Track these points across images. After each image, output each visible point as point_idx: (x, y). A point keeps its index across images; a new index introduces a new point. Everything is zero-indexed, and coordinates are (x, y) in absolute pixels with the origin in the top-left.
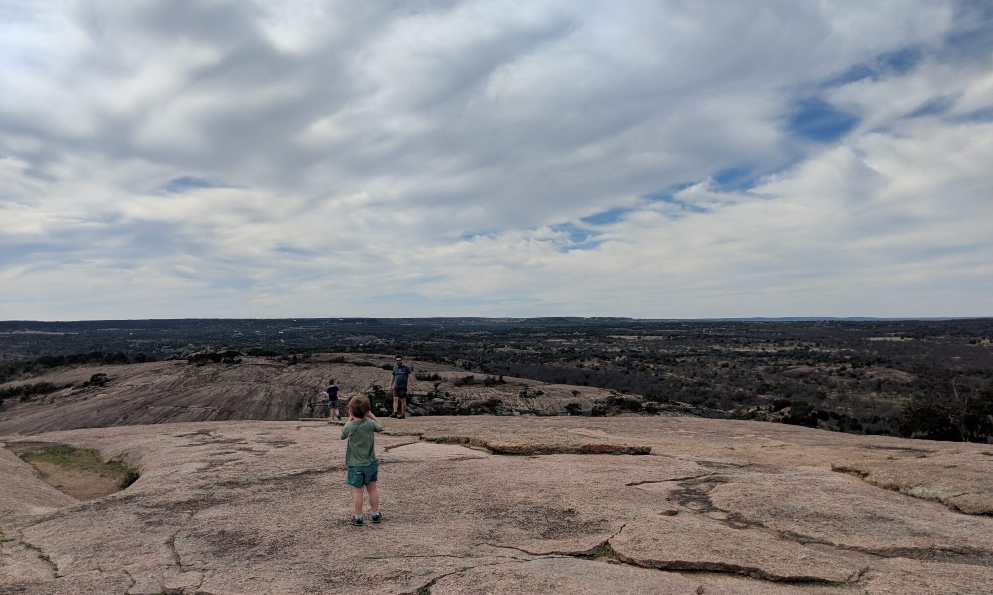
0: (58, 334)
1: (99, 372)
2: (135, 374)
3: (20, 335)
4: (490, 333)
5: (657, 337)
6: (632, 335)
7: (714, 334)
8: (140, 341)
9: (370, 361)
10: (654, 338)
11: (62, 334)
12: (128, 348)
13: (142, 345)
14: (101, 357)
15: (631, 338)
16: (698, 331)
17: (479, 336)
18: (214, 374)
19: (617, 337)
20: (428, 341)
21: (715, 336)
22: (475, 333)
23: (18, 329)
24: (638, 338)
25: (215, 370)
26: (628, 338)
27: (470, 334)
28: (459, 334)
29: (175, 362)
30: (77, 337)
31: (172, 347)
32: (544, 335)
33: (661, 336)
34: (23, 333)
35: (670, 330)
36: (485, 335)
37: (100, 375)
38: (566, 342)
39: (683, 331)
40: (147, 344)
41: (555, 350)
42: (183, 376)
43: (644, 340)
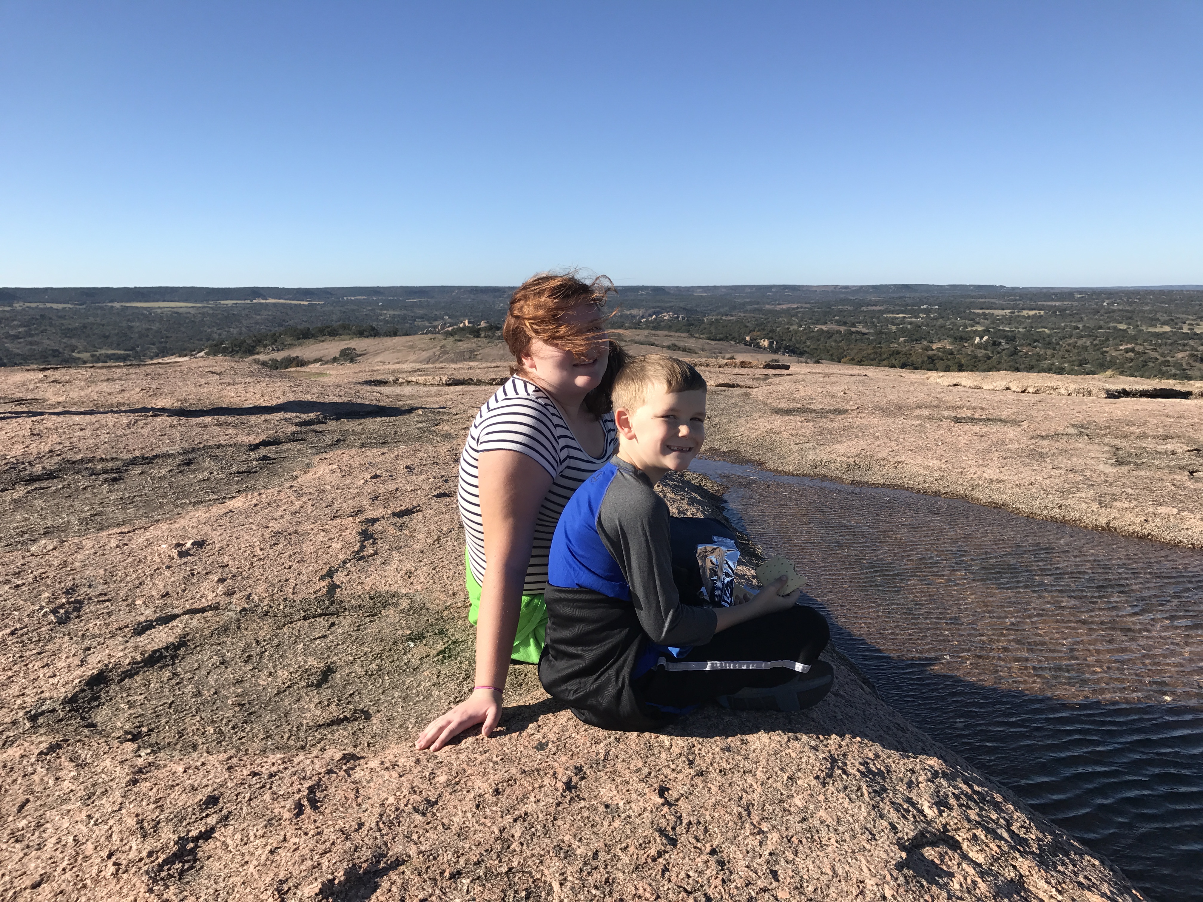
0: (302, 303)
1: (349, 346)
2: (385, 350)
3: (261, 304)
4: (808, 306)
5: (1037, 312)
6: (1003, 309)
7: (1120, 307)
8: (391, 312)
9: (652, 339)
10: (1032, 313)
11: (306, 303)
12: (377, 320)
13: (393, 317)
14: (350, 329)
15: (1001, 312)
16: (1096, 304)
17: (793, 309)
18: (472, 351)
19: (980, 311)
20: (727, 315)
21: (1122, 310)
22: (789, 306)
23: (259, 297)
24: (1011, 313)
25: (474, 345)
26: (997, 312)
27: (781, 307)
28: (767, 306)
29: (430, 336)
30: (322, 306)
31: (428, 320)
32: (882, 308)
33: (1041, 310)
34: (264, 301)
35: (1057, 303)
36: (802, 307)
37: (348, 349)
38: (911, 318)
39: (1075, 304)
40: (399, 315)
41: (894, 328)
42: (438, 353)
43: (1019, 316)
